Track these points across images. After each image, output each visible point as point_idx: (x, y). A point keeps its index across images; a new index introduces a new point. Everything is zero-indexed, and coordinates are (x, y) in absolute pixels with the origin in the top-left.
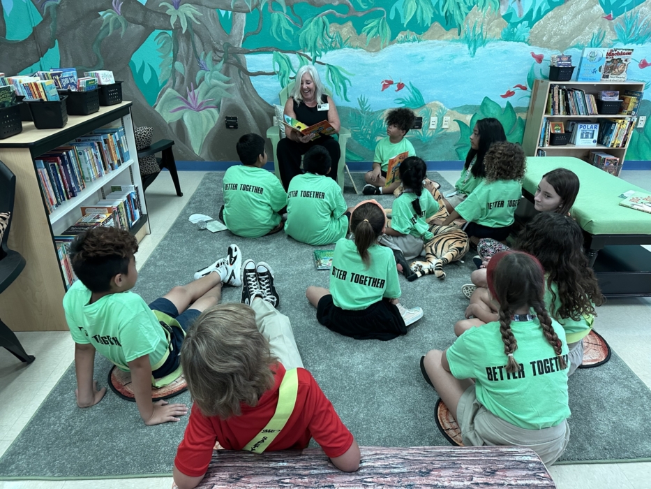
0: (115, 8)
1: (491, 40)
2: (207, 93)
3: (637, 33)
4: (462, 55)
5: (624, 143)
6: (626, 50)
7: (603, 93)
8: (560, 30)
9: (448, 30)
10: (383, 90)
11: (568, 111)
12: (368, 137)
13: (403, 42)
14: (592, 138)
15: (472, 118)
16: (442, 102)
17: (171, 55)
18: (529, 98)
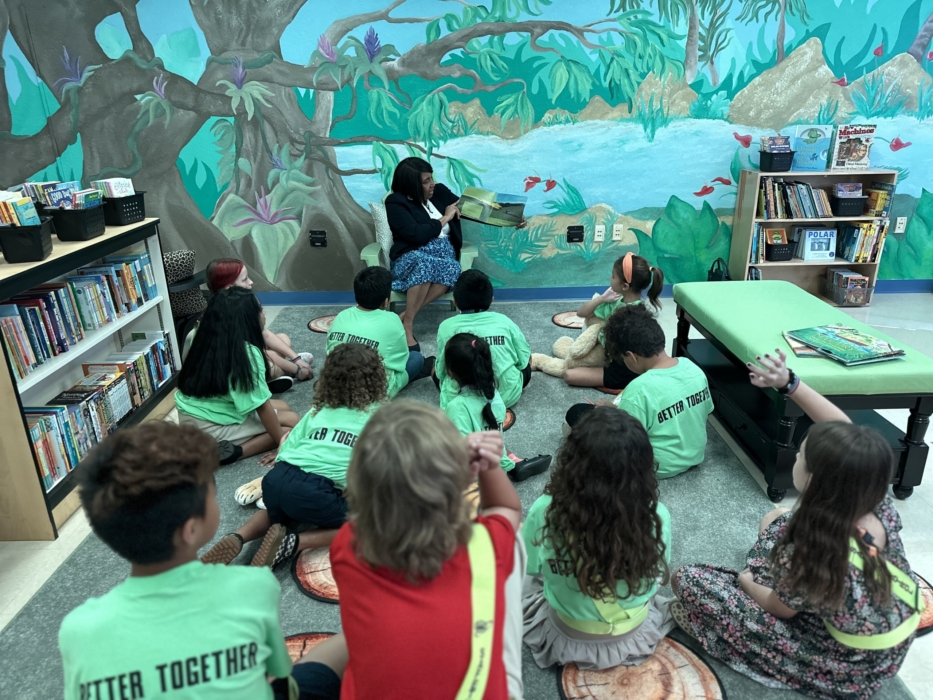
0: (157, 89)
1: (676, 118)
2: (283, 199)
3: (883, 102)
4: (636, 139)
5: (874, 255)
6: (866, 126)
7: (839, 186)
8: (772, 102)
9: (613, 105)
10: (526, 191)
11: (788, 213)
12: (509, 254)
13: (551, 124)
14: (828, 249)
15: (655, 225)
16: (611, 205)
17: (233, 149)
18: (734, 196)
